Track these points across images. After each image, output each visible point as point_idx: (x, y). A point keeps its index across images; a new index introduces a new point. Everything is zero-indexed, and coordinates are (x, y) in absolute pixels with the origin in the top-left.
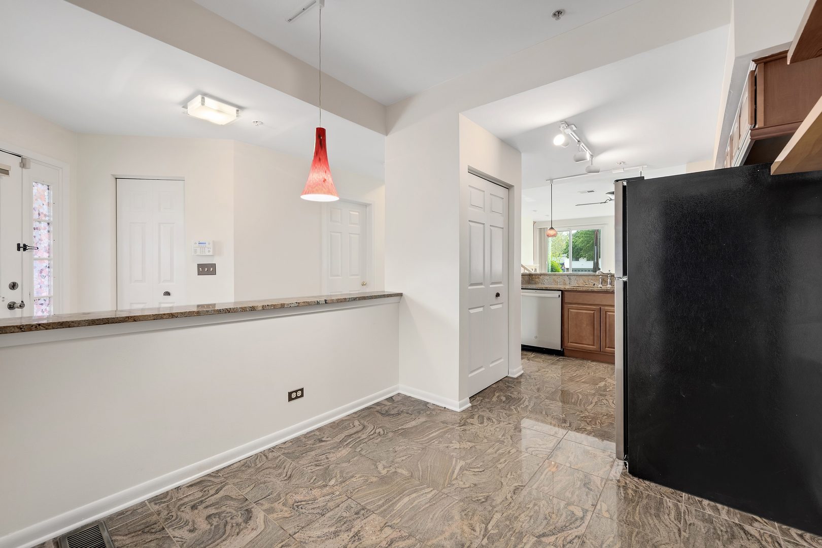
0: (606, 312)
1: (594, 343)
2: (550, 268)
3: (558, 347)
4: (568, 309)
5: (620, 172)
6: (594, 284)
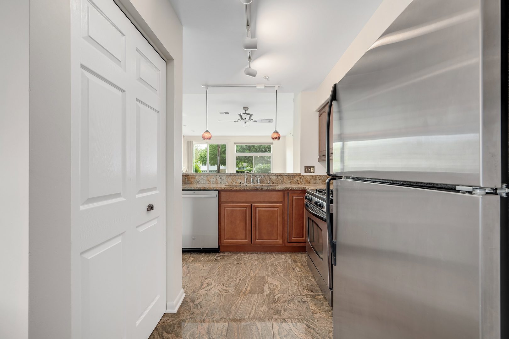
0: (256, 207)
1: (246, 236)
2: (194, 169)
3: (216, 246)
4: (224, 207)
5: (261, 88)
6: (240, 182)
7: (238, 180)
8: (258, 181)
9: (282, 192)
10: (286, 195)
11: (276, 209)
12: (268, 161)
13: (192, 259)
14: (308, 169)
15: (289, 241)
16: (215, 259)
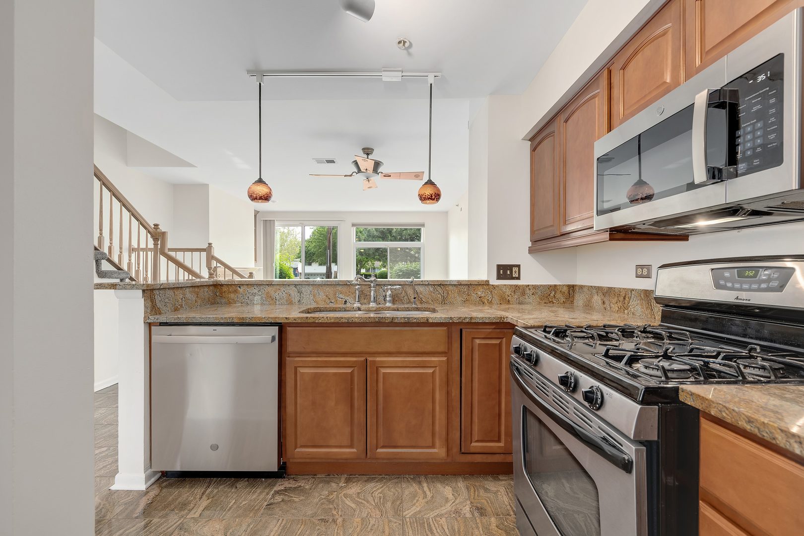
0: (378, 367)
1: (352, 440)
3: (275, 469)
4: (296, 368)
5: (394, 80)
6: (346, 301)
7: (341, 296)
8: (388, 299)
9: (445, 328)
10: (456, 336)
11: (430, 371)
12: (416, 257)
13: (205, 503)
14: (506, 271)
15: (463, 450)
16: (266, 503)
